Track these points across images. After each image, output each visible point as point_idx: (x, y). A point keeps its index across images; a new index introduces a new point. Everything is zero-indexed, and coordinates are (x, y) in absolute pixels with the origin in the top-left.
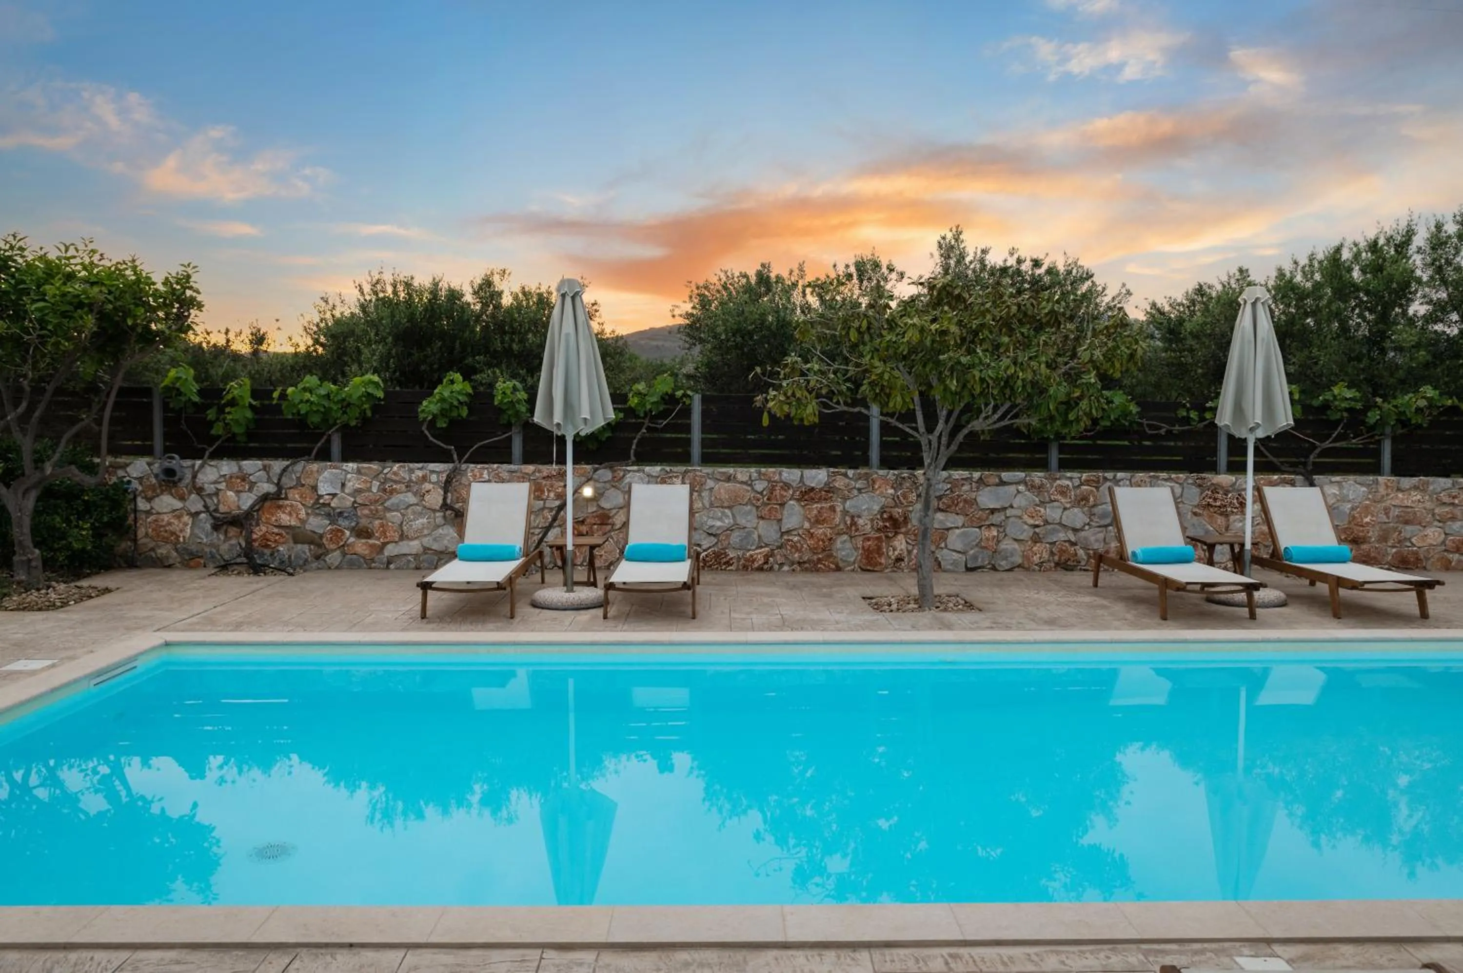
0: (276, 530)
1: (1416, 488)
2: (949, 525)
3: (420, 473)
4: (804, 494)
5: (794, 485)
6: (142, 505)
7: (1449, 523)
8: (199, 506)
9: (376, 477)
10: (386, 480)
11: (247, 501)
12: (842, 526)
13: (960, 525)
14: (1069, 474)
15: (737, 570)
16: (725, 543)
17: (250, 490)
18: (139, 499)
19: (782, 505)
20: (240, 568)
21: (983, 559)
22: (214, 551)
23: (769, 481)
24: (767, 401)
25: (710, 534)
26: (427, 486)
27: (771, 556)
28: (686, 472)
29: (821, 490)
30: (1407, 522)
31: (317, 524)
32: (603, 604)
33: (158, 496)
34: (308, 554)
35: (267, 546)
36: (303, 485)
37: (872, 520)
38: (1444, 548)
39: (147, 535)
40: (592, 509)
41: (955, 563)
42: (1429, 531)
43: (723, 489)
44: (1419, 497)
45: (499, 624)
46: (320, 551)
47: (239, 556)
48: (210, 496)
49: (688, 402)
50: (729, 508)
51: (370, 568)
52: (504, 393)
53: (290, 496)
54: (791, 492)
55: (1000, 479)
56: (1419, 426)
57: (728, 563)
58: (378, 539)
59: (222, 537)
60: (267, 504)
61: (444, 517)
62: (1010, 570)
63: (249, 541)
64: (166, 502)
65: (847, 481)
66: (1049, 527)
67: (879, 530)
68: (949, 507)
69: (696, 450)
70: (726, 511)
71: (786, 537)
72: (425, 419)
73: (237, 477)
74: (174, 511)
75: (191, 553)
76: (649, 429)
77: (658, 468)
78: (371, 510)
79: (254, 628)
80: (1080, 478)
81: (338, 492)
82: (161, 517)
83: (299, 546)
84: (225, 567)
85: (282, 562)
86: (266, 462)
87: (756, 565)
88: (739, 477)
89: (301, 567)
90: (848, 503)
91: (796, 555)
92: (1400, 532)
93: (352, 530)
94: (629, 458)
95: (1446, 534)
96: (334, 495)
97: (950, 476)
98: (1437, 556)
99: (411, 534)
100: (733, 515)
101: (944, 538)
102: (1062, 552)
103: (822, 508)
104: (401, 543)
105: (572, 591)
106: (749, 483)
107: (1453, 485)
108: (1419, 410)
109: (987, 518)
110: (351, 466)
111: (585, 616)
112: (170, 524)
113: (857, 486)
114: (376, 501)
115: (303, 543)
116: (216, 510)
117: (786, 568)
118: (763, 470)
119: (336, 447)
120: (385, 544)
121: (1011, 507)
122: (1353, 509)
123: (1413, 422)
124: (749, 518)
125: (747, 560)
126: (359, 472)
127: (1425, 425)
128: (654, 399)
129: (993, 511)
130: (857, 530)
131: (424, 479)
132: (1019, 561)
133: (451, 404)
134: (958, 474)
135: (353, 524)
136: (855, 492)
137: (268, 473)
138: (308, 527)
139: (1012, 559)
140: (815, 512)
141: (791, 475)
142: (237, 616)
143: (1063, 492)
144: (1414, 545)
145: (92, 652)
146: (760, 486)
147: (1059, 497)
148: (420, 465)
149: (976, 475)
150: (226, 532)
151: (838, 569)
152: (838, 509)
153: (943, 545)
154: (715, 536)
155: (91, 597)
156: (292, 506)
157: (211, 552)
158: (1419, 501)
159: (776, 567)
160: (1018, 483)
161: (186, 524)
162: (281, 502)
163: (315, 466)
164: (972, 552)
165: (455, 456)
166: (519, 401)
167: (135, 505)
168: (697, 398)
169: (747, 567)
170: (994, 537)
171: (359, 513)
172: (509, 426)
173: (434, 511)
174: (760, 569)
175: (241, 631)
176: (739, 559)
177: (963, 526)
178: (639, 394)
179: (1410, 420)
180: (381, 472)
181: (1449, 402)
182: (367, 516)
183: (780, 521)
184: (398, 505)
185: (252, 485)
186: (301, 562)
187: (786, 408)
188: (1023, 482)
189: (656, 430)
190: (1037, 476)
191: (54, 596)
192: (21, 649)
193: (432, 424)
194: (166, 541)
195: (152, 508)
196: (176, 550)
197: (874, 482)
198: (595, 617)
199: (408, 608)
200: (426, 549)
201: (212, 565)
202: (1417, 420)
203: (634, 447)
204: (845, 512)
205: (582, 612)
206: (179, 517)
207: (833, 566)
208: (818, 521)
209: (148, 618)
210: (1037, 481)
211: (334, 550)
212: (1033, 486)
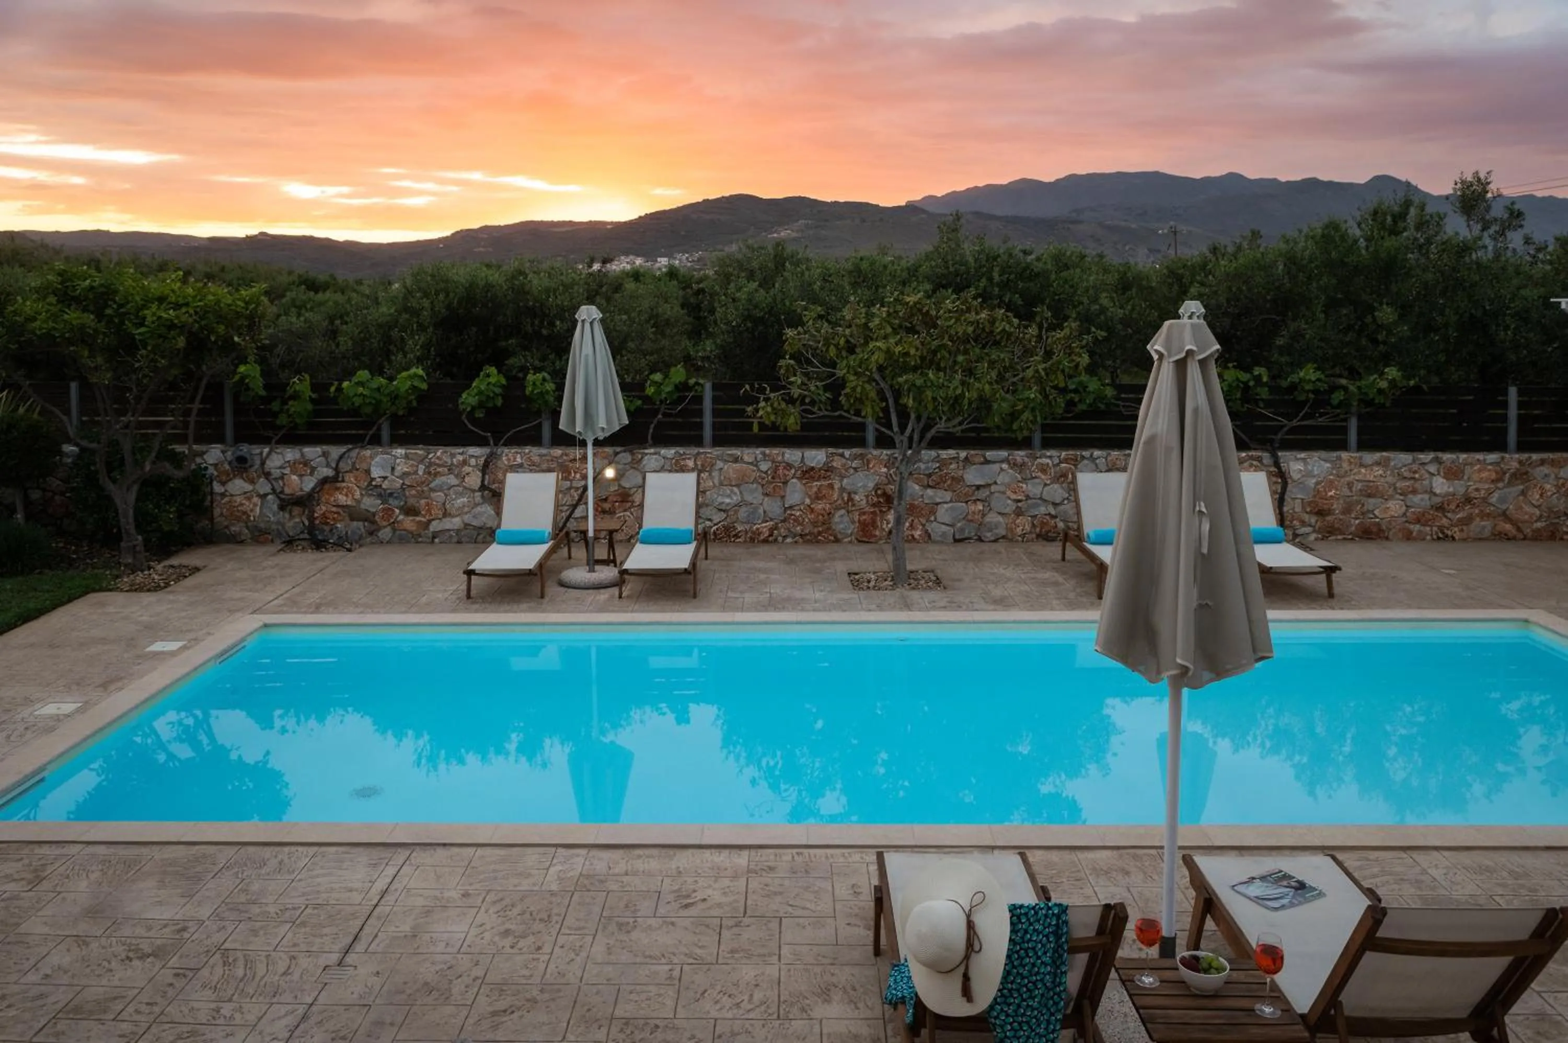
0: (334, 509)
1: (1378, 463)
2: (938, 500)
3: (461, 458)
4: (805, 473)
5: (796, 465)
6: (218, 488)
7: (1410, 496)
8: (268, 489)
9: (421, 462)
10: (431, 464)
11: (309, 484)
12: (840, 502)
13: (949, 499)
14: (1048, 454)
15: (745, 542)
16: (734, 518)
17: (312, 474)
18: (215, 483)
19: (785, 483)
20: (304, 543)
21: (969, 532)
22: (280, 528)
23: (773, 462)
24: (757, 410)
25: (721, 510)
26: (467, 469)
27: (776, 529)
28: (698, 454)
29: (820, 469)
30: (1369, 496)
31: (371, 504)
32: (619, 583)
33: (231, 480)
34: (363, 530)
35: (327, 524)
36: (357, 470)
37: (867, 496)
38: (1404, 519)
39: (222, 515)
40: (613, 488)
41: (944, 534)
42: (1391, 504)
43: (731, 469)
44: (1381, 472)
45: (532, 604)
46: (373, 527)
47: (302, 532)
48: (276, 479)
49: (699, 389)
50: (738, 486)
51: (417, 542)
52: (534, 384)
53: (347, 479)
54: (793, 471)
55: (985, 458)
56: (1383, 406)
57: (736, 536)
58: (424, 516)
59: (287, 516)
60: (327, 486)
61: (483, 497)
62: (996, 541)
63: (311, 519)
64: (238, 485)
65: (844, 461)
66: (1029, 502)
67: (874, 505)
68: (938, 484)
69: (708, 432)
70: (735, 489)
71: (789, 512)
72: (464, 410)
73: (300, 463)
74: (245, 493)
75: (260, 531)
76: (665, 415)
77: (673, 451)
78: (417, 491)
79: (331, 610)
80: (1059, 457)
81: (388, 475)
82: (235, 498)
83: (355, 523)
84: (290, 543)
85: (340, 538)
86: (325, 447)
87: (762, 538)
88: (746, 458)
89: (357, 542)
90: (845, 481)
91: (798, 528)
92: (1363, 505)
93: (401, 508)
94: (647, 442)
95: (1407, 506)
96: (385, 478)
97: (938, 456)
98: (1398, 527)
99: (454, 512)
100: (741, 493)
101: (932, 511)
102: (1043, 524)
103: (821, 486)
104: (444, 520)
105: (592, 570)
106: (755, 463)
107: (1414, 461)
108: (1380, 391)
109: (973, 494)
110: (400, 451)
111: (604, 595)
112: (242, 505)
113: (854, 465)
114: (423, 483)
115: (358, 520)
116: (282, 492)
117: (789, 540)
118: (767, 451)
119: (385, 434)
120: (430, 521)
121: (995, 483)
122: (1317, 483)
123: (1377, 401)
124: (755, 495)
125: (754, 533)
126: (407, 456)
127: (1388, 405)
128: (668, 389)
129: (978, 487)
130: (853, 505)
131: (465, 463)
132: (1002, 532)
133: (488, 396)
134: (946, 454)
135: (402, 503)
136: (852, 471)
137: (327, 458)
138: (363, 506)
139: (997, 531)
140: (815, 489)
141: (792, 455)
142: (314, 597)
143: (1044, 469)
144: (1376, 517)
145: (209, 634)
146: (764, 466)
147: (1039, 474)
148: (461, 450)
149: (963, 454)
150: (290, 513)
151: (837, 540)
152: (837, 486)
153: (932, 518)
154: (724, 511)
155: (186, 577)
156: (348, 488)
157: (278, 530)
158: (1381, 476)
159: (780, 539)
160: (1002, 461)
161: (255, 505)
162: (338, 485)
163: (368, 453)
164: (959, 525)
165: (492, 442)
166: (547, 392)
167: (212, 489)
168: (708, 386)
169: (754, 539)
170: (980, 511)
171: (407, 493)
172: (538, 413)
173: (474, 491)
174: (765, 541)
175: (322, 613)
176: (746, 532)
177: (951, 501)
178: (655, 383)
179: (1373, 399)
180: (426, 457)
181: (1412, 383)
182: (414, 496)
183: (783, 497)
184: (441, 487)
185: (313, 470)
186: (357, 537)
187: (773, 418)
188: (1006, 460)
189: (670, 415)
190: (1020, 455)
191: (156, 577)
192: (155, 631)
193: (471, 414)
194: (238, 519)
195: (226, 491)
196: (247, 527)
197: (868, 462)
198: (612, 597)
199: (454, 587)
200: (467, 525)
201: (278, 541)
202: (1379, 400)
203: (651, 431)
204: (842, 489)
205: (602, 591)
206: (249, 499)
207: (832, 538)
208: (818, 497)
209: (241, 599)
210: (1019, 460)
211: (385, 527)
212: (1014, 464)
